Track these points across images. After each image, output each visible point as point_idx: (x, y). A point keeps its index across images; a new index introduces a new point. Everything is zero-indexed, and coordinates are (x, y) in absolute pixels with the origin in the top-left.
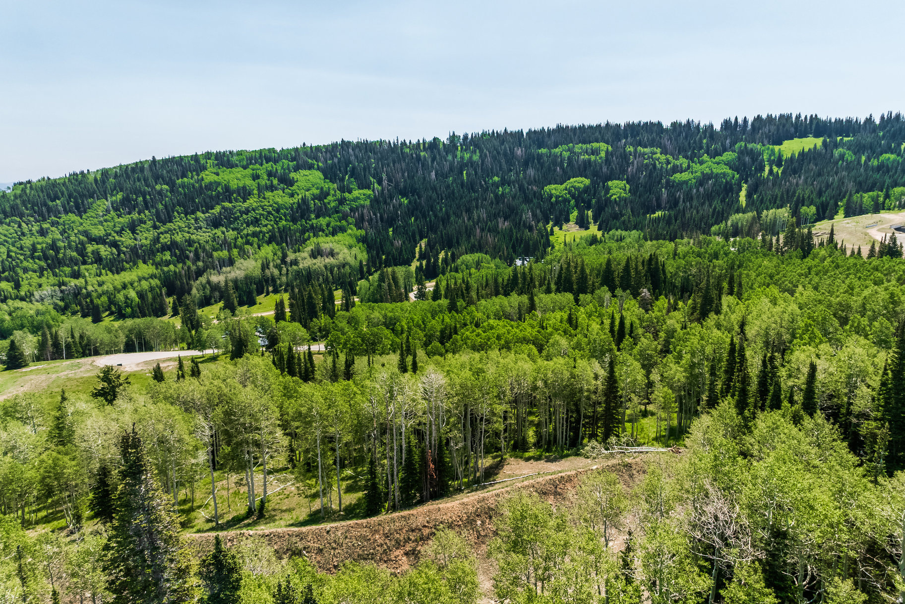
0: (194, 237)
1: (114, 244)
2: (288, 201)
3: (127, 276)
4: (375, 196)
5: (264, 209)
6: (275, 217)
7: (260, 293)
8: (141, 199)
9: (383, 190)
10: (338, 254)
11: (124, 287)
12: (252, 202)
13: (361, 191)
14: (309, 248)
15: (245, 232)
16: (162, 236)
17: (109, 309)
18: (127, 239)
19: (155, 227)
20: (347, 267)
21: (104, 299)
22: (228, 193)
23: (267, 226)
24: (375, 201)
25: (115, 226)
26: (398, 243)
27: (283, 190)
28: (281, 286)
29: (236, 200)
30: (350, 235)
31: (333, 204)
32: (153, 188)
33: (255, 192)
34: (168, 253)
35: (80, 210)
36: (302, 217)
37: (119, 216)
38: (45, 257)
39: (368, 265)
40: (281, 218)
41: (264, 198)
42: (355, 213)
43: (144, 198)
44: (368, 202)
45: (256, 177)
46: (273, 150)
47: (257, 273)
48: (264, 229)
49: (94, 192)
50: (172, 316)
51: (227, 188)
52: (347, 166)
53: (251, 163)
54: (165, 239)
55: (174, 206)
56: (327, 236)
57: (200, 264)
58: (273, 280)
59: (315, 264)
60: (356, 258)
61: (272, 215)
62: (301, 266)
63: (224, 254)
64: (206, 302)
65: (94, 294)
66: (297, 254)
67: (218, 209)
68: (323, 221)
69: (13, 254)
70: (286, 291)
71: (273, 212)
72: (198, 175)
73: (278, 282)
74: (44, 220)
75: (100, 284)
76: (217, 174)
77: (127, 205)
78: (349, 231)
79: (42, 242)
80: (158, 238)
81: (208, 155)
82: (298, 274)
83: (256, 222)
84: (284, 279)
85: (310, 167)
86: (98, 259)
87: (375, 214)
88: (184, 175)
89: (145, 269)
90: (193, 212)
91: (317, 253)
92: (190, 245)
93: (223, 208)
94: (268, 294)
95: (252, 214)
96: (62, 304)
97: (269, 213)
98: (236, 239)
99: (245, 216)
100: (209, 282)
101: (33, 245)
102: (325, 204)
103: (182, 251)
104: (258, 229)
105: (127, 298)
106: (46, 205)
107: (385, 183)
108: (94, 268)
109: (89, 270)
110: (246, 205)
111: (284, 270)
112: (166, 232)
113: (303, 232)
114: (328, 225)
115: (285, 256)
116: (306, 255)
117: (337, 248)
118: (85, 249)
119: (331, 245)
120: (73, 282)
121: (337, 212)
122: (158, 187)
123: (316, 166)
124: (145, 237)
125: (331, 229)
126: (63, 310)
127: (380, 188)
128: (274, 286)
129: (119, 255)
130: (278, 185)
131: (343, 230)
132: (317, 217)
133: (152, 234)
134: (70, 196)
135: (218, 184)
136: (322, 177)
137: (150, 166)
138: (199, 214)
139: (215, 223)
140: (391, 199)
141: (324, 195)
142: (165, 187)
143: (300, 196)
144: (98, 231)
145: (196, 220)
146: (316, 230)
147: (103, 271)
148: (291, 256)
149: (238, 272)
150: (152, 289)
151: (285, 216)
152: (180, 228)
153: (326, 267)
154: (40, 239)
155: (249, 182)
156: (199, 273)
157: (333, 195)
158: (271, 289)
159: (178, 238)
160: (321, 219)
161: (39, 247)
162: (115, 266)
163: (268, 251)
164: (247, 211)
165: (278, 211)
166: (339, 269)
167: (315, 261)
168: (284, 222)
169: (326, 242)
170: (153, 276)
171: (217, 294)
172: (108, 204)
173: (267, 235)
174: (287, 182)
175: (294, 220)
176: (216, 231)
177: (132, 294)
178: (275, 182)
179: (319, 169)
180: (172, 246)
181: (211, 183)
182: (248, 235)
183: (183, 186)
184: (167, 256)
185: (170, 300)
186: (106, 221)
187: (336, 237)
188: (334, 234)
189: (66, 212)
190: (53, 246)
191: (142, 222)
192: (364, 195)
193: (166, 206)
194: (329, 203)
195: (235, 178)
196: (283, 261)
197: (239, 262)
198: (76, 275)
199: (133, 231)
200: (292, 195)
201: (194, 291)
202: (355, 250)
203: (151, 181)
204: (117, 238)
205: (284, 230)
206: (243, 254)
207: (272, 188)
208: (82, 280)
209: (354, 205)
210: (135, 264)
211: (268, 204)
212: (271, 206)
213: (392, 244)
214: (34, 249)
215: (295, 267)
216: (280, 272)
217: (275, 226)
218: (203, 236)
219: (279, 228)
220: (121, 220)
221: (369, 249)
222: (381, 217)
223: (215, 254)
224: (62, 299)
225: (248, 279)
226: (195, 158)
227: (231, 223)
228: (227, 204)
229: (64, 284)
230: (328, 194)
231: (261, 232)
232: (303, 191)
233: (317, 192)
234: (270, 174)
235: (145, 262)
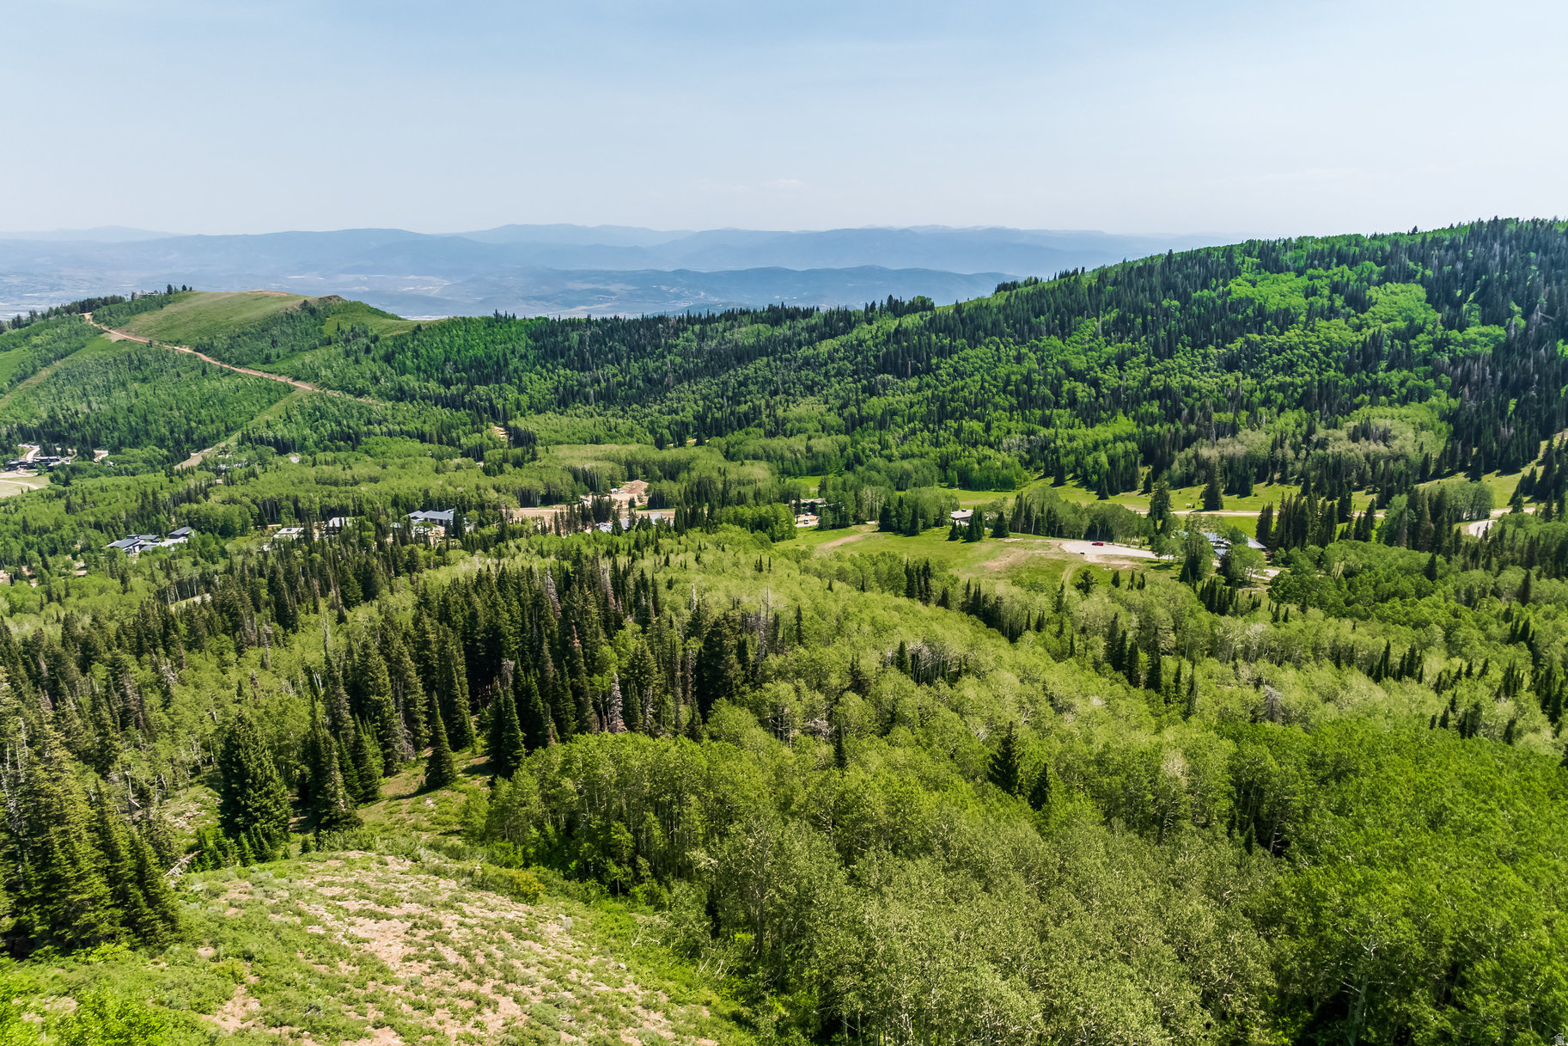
0: (1195, 383)
1: (1095, 383)
2: (1351, 337)
3: (1101, 432)
4: (1507, 339)
5: (1306, 348)
6: (1320, 364)
7: (1260, 480)
8: (1140, 320)
9: (1527, 329)
10: (1395, 438)
11: (1096, 447)
12: (1293, 335)
13: (1484, 329)
14: (1352, 424)
15: (1268, 382)
16: (1155, 377)
17: (1074, 471)
18: (1110, 378)
19: (1149, 363)
20: (1402, 462)
21: (1072, 458)
22: (1261, 318)
23: (1305, 376)
24: (1504, 349)
25: (1100, 357)
26: (1507, 432)
27: (1347, 317)
28: (1292, 475)
29: (1269, 331)
30: (1432, 407)
31: (1423, 348)
32: (1159, 304)
33: (1302, 318)
34: (1156, 403)
35: (1064, 331)
36: (1364, 366)
37: (1108, 343)
38: (1017, 393)
39: (1438, 461)
40: (1329, 365)
41: (1312, 330)
42: (1456, 368)
43: (1144, 319)
44: (1489, 351)
45: (1310, 292)
46: (1356, 240)
47: (1264, 452)
48: (1298, 381)
49: (1085, 308)
50: (1143, 493)
51: (1261, 311)
52: (1477, 277)
53: (1312, 266)
54: (1158, 382)
55: (1180, 333)
56: (1391, 404)
57: (1193, 427)
58: (1284, 464)
59: (1351, 451)
60: (1421, 449)
61: (1317, 358)
62: (1329, 451)
63: (1227, 417)
64: (1186, 481)
65: (1062, 451)
66: (1330, 431)
67: (1239, 343)
68: (1396, 376)
69: (986, 385)
70: (1297, 482)
71: (1320, 354)
72: (1225, 285)
73: (1290, 469)
74: (1023, 342)
75: (1071, 439)
76: (1254, 285)
77: (1121, 327)
78: (1433, 400)
79: (1017, 372)
80: (1150, 379)
81: (1249, 248)
82: (1322, 461)
83: (1289, 367)
84: (1299, 466)
85: (1408, 277)
86: (1073, 402)
87: (1493, 373)
88: (1205, 285)
89: (1124, 424)
90: (1204, 346)
91: (1362, 433)
92: (1188, 395)
93: (1247, 342)
94: (1271, 483)
95: (1288, 354)
96: (1027, 457)
97: (1314, 355)
98: (1252, 392)
99: (1275, 357)
100: (1196, 456)
101: (1008, 376)
102: (1408, 348)
103: (1176, 402)
104: (1288, 379)
105: (1096, 462)
106: (1028, 321)
107: (1537, 316)
108: (1065, 414)
109: (1063, 415)
110: (1282, 339)
111: (1303, 454)
112: (1161, 372)
113: (1356, 392)
114: (1402, 384)
115: (1311, 431)
116: (1342, 434)
117: (1396, 426)
118: (1061, 386)
119: (1388, 422)
120: (1044, 432)
121: (1426, 362)
122: (1165, 303)
123: (1418, 276)
124: (1134, 375)
125: (1404, 391)
126: (1027, 464)
127: (1523, 323)
128: (1283, 473)
129: (1097, 399)
130: (1343, 307)
131: (1423, 395)
132: (1389, 368)
133: (1143, 372)
134: (1057, 311)
135: (1250, 301)
136: (1424, 296)
137: (1163, 265)
138: (1211, 349)
139: (1230, 365)
140: (1538, 348)
141: (1414, 330)
142: (1176, 303)
143: (1371, 331)
144: (1079, 363)
145: (1205, 357)
146: (1379, 391)
147: (1077, 421)
148: (1321, 432)
149: (1238, 447)
150: (1126, 454)
151: (1337, 361)
152: (1180, 366)
153: (1367, 457)
154: (1016, 368)
155: (1298, 302)
156: (1189, 441)
157: (1430, 333)
158: (1277, 476)
159: (1175, 383)
160: (1394, 372)
161: (1013, 378)
162: (1090, 415)
163: (1290, 420)
164: (1280, 350)
165: (1327, 353)
166: (1386, 463)
167: (1353, 445)
168: (1332, 373)
169: (1382, 416)
170: (1130, 437)
171: (1203, 473)
172: (1098, 325)
173: (1300, 390)
174: (1359, 303)
175: (1348, 371)
176: (1228, 376)
177: (1103, 459)
178: (1339, 302)
179: (1423, 281)
180: (1163, 394)
181: (1240, 301)
182: (1271, 387)
183: (1199, 302)
184: (1154, 408)
185: (1144, 471)
186: (1091, 349)
187: (1404, 411)
188: (1404, 401)
189: (1050, 332)
190: (1027, 379)
191: (1134, 353)
192: (1486, 336)
193: (1169, 333)
194: (1416, 346)
195: (1280, 291)
196: (1307, 439)
197: (1245, 434)
198: (1046, 422)
199: (1121, 367)
200: (1358, 328)
201: (1176, 465)
202: (1426, 437)
203: (1159, 293)
204: (1099, 374)
205: (1327, 385)
206: (1254, 422)
207: (1331, 313)
208: (1052, 431)
209: (1460, 351)
210: (1114, 414)
211: (1314, 339)
212: (1319, 343)
213: (1496, 433)
214: (1008, 382)
215: (1320, 452)
216: (1297, 454)
217: (1317, 377)
218: (1207, 383)
219: (1320, 381)
220: (1109, 349)
221: (1454, 436)
222: (1505, 379)
223: (1215, 416)
224: (1028, 452)
225: (1250, 460)
226: (1229, 252)
227: (1252, 365)
228: (1255, 337)
229: (1033, 432)
230: (1421, 330)
231: (1292, 384)
232: (1379, 322)
233: (1401, 324)
234: (1335, 288)
235: (1125, 414)
